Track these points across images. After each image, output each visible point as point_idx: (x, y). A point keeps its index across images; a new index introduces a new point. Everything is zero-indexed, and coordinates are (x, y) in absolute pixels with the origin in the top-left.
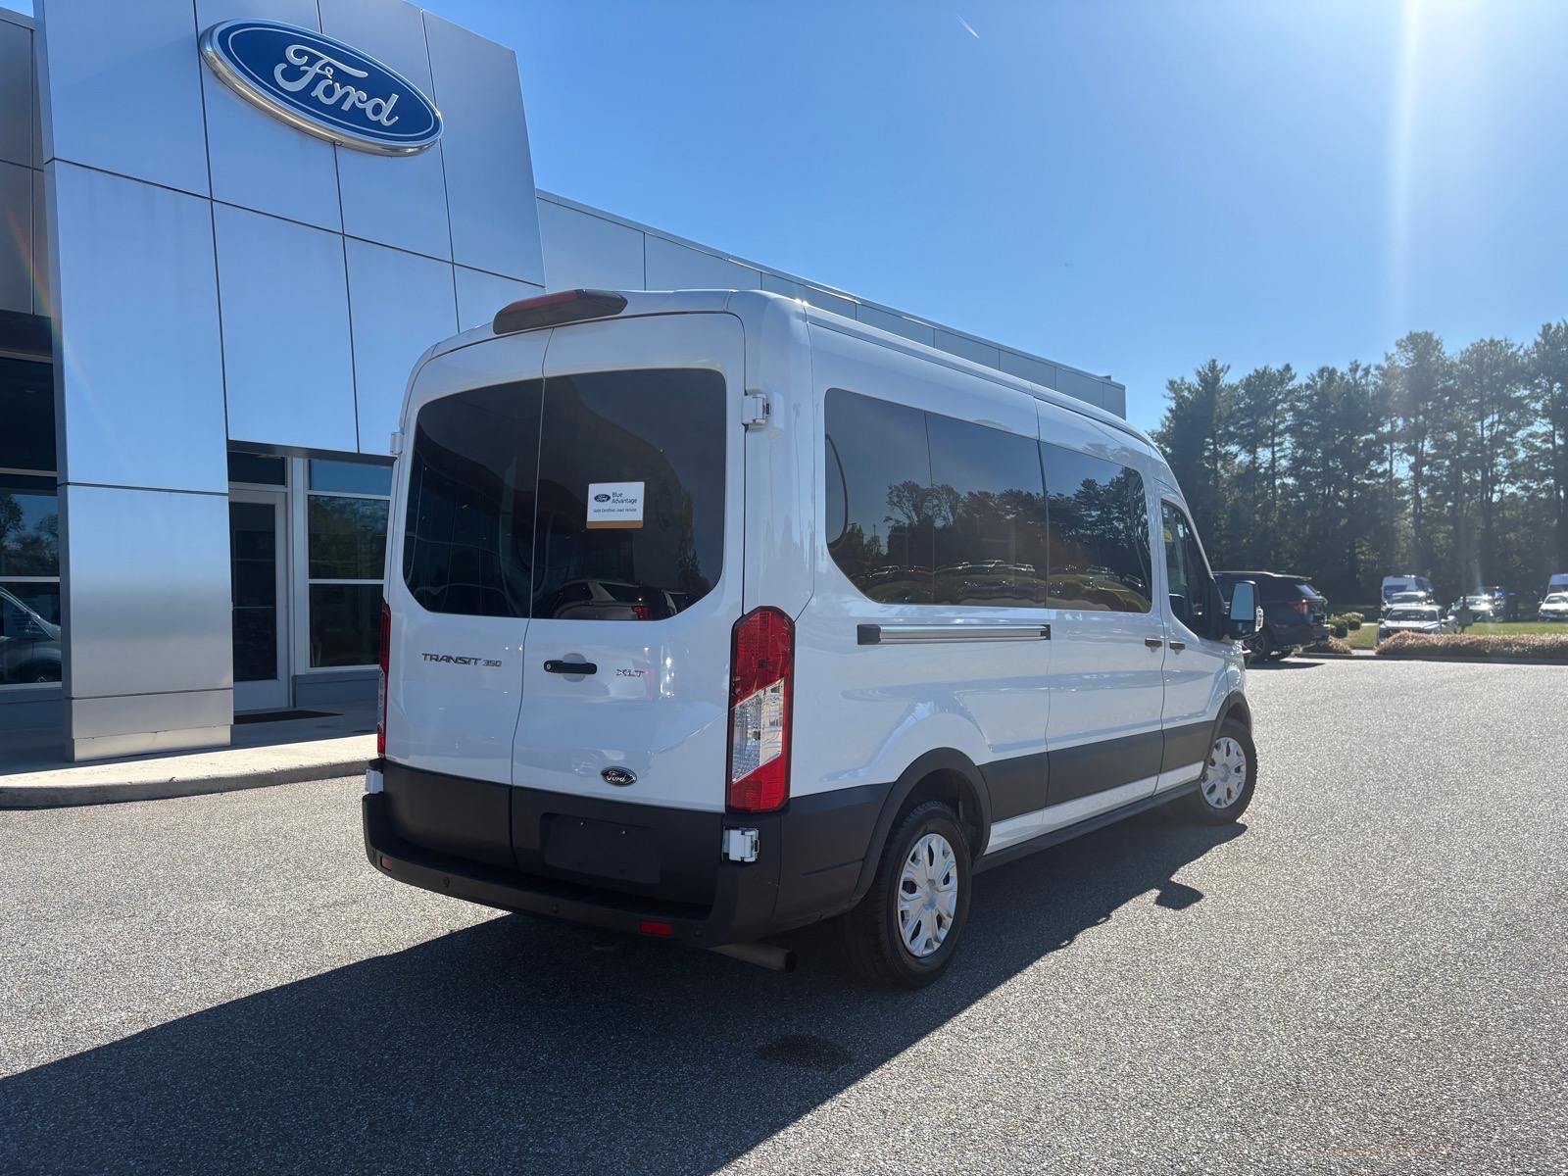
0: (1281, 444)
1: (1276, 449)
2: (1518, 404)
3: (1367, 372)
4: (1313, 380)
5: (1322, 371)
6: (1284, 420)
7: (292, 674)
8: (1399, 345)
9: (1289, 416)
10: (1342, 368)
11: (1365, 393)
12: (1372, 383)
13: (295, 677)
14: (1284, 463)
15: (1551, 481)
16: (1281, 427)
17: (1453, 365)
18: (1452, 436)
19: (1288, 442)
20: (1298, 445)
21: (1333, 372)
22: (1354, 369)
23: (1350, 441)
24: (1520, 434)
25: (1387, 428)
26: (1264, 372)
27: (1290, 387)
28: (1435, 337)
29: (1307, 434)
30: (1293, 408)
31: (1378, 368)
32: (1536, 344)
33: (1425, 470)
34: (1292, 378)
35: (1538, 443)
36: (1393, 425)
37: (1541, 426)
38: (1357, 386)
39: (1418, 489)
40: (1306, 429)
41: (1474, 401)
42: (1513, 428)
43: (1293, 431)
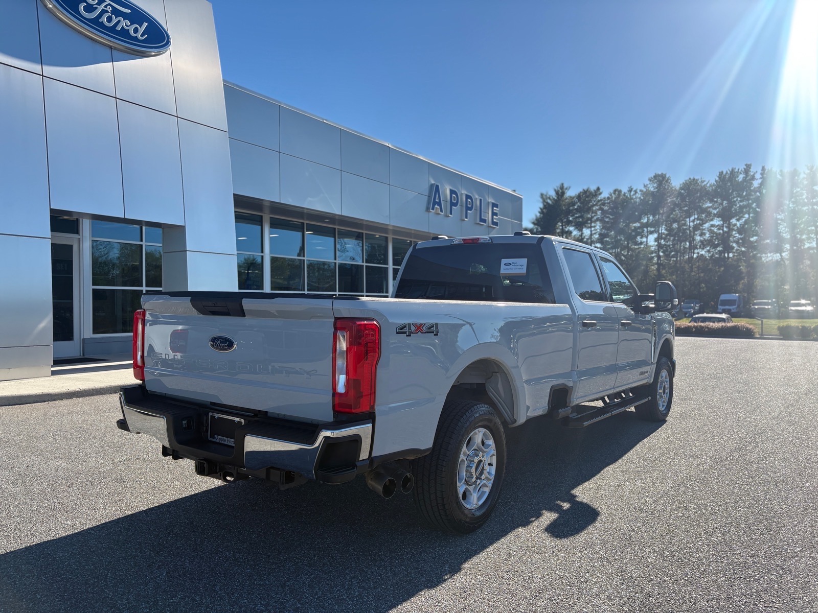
0: (595, 227)
1: (593, 229)
2: (706, 210)
3: (636, 192)
4: (611, 195)
5: (615, 191)
6: (597, 215)
7: (82, 337)
8: (650, 180)
9: (599, 212)
10: (625, 190)
11: (635, 202)
12: (638, 198)
13: (84, 339)
14: (597, 236)
15: (719, 249)
16: (595, 218)
17: (676, 190)
18: (675, 225)
19: (598, 226)
20: (604, 228)
21: (620, 191)
22: (630, 191)
23: (628, 225)
24: (707, 225)
25: (645, 220)
26: (587, 190)
27: (599, 199)
28: (667, 176)
29: (608, 222)
30: (601, 209)
31: (641, 191)
32: (716, 181)
33: (663, 242)
34: (600, 194)
35: (715, 230)
36: (648, 219)
37: (717, 222)
38: (632, 199)
39: (659, 251)
40: (607, 220)
41: (685, 208)
42: (704, 222)
43: (601, 220)
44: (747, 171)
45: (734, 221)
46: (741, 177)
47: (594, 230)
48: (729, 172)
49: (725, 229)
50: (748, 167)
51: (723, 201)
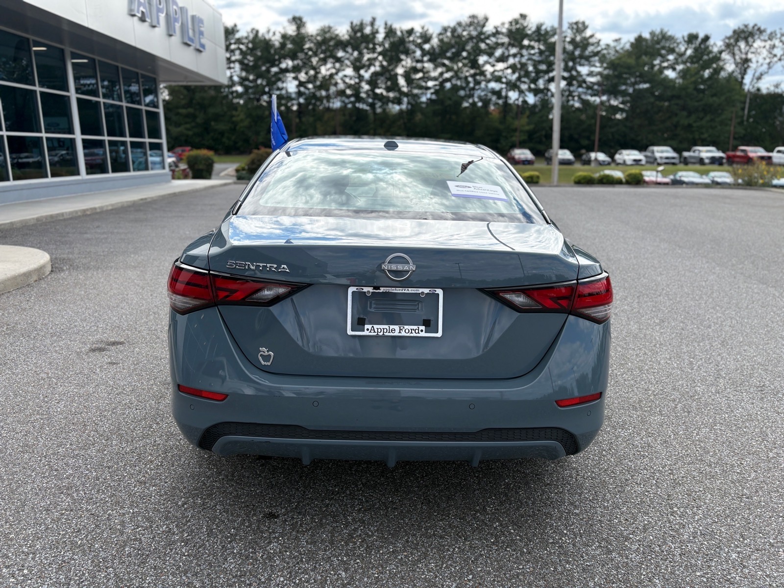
0: (233, 68)
1: (232, 70)
2: (338, 60)
3: (274, 34)
4: (248, 33)
5: (253, 30)
6: (234, 55)
8: (289, 21)
9: (237, 52)
10: (262, 31)
11: (274, 45)
12: (276, 40)
14: (236, 79)
15: (352, 99)
16: (233, 58)
17: (312, 36)
18: (312, 72)
19: (237, 66)
20: (242, 69)
21: (257, 32)
22: (268, 31)
23: (268, 71)
24: (341, 74)
25: (283, 66)
27: (238, 36)
28: (304, 20)
29: (247, 65)
30: (239, 49)
31: (280, 33)
32: (348, 31)
33: (302, 89)
34: (238, 31)
35: (347, 80)
36: (287, 65)
37: (349, 71)
38: (270, 40)
39: (298, 99)
40: (246, 62)
41: (322, 56)
42: (338, 71)
43: (241, 62)
44: (372, 24)
45: (362, 72)
46: (368, 30)
47: (235, 72)
48: (358, 23)
49: (357, 80)
50: (374, 19)
51: (353, 50)
